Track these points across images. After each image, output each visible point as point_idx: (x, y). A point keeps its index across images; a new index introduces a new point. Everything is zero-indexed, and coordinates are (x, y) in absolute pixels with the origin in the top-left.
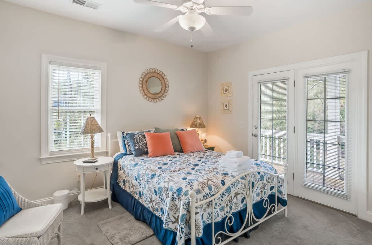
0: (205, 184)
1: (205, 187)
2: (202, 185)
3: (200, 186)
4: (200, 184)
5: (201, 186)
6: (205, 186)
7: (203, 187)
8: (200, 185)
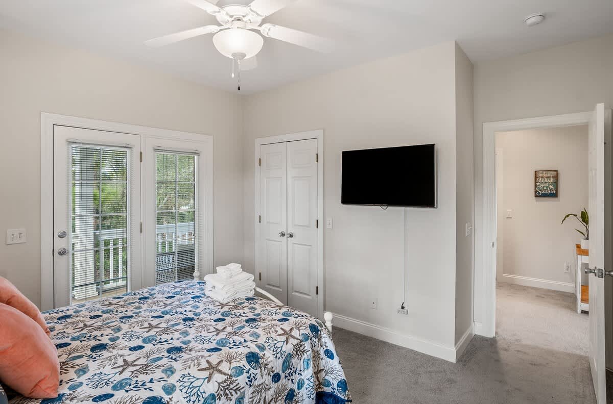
0: (231, 383)
1: (237, 382)
2: (231, 389)
3: (232, 395)
4: (227, 395)
5: (233, 392)
6: (235, 384)
7: (237, 389)
8: (230, 396)
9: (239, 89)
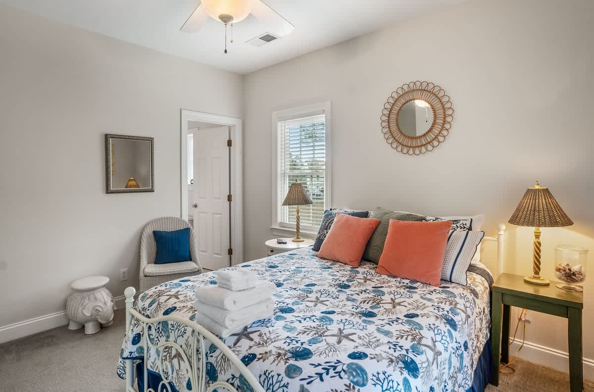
9: (226, 51)
